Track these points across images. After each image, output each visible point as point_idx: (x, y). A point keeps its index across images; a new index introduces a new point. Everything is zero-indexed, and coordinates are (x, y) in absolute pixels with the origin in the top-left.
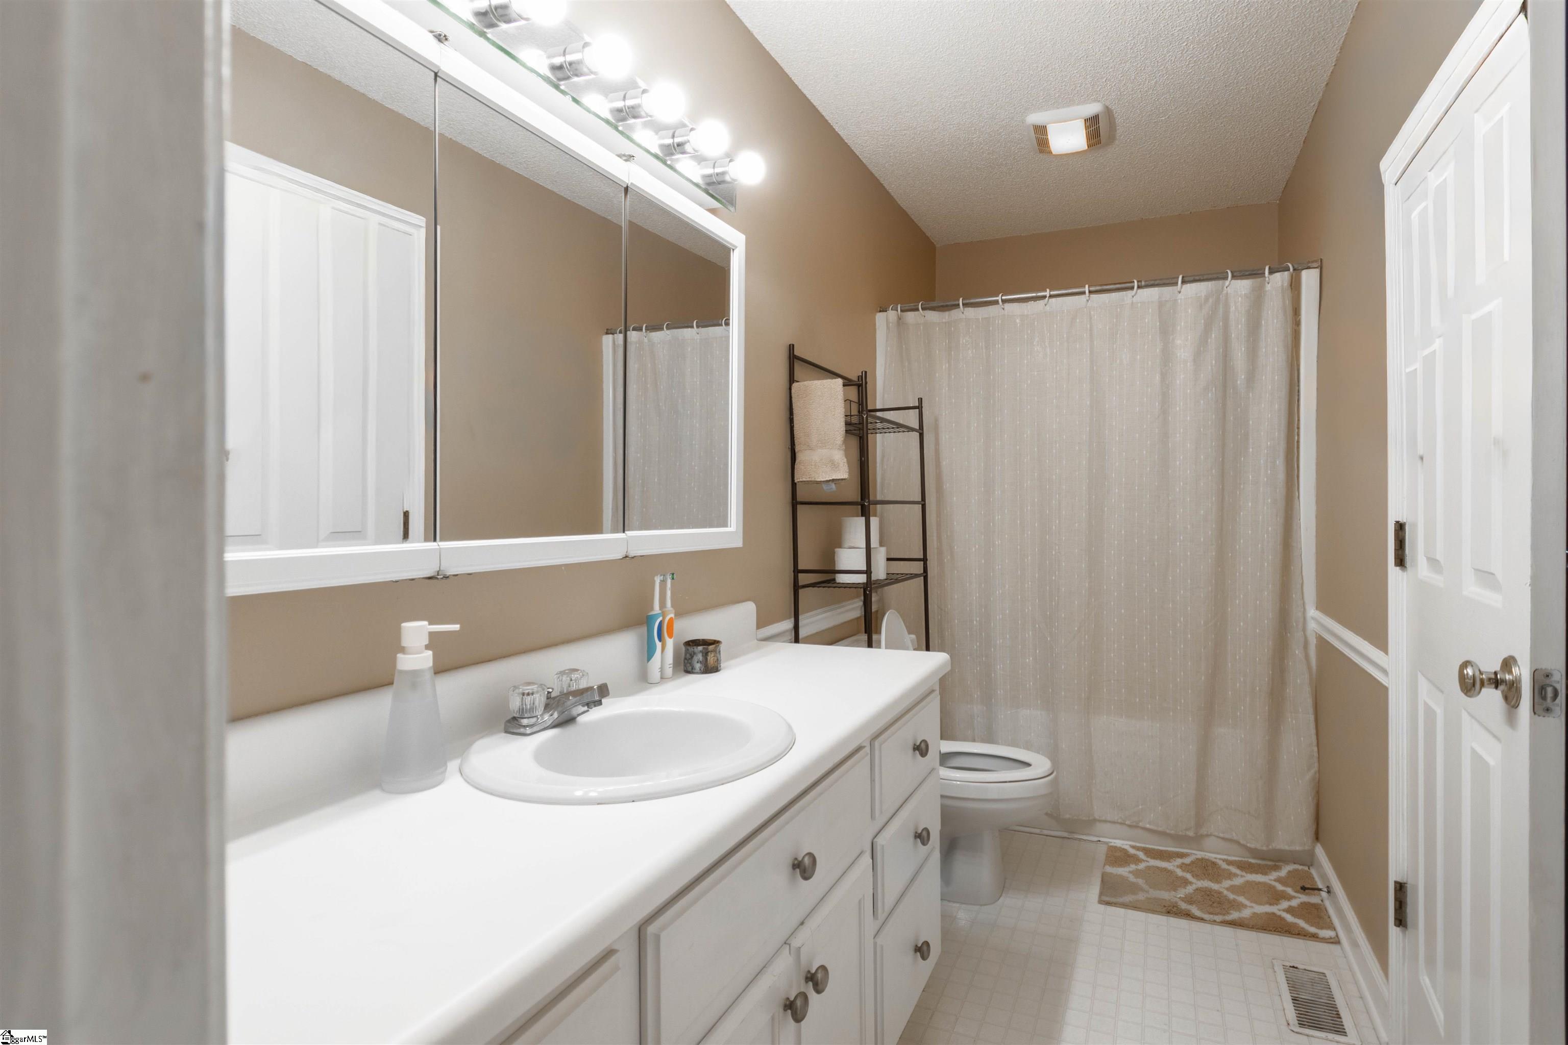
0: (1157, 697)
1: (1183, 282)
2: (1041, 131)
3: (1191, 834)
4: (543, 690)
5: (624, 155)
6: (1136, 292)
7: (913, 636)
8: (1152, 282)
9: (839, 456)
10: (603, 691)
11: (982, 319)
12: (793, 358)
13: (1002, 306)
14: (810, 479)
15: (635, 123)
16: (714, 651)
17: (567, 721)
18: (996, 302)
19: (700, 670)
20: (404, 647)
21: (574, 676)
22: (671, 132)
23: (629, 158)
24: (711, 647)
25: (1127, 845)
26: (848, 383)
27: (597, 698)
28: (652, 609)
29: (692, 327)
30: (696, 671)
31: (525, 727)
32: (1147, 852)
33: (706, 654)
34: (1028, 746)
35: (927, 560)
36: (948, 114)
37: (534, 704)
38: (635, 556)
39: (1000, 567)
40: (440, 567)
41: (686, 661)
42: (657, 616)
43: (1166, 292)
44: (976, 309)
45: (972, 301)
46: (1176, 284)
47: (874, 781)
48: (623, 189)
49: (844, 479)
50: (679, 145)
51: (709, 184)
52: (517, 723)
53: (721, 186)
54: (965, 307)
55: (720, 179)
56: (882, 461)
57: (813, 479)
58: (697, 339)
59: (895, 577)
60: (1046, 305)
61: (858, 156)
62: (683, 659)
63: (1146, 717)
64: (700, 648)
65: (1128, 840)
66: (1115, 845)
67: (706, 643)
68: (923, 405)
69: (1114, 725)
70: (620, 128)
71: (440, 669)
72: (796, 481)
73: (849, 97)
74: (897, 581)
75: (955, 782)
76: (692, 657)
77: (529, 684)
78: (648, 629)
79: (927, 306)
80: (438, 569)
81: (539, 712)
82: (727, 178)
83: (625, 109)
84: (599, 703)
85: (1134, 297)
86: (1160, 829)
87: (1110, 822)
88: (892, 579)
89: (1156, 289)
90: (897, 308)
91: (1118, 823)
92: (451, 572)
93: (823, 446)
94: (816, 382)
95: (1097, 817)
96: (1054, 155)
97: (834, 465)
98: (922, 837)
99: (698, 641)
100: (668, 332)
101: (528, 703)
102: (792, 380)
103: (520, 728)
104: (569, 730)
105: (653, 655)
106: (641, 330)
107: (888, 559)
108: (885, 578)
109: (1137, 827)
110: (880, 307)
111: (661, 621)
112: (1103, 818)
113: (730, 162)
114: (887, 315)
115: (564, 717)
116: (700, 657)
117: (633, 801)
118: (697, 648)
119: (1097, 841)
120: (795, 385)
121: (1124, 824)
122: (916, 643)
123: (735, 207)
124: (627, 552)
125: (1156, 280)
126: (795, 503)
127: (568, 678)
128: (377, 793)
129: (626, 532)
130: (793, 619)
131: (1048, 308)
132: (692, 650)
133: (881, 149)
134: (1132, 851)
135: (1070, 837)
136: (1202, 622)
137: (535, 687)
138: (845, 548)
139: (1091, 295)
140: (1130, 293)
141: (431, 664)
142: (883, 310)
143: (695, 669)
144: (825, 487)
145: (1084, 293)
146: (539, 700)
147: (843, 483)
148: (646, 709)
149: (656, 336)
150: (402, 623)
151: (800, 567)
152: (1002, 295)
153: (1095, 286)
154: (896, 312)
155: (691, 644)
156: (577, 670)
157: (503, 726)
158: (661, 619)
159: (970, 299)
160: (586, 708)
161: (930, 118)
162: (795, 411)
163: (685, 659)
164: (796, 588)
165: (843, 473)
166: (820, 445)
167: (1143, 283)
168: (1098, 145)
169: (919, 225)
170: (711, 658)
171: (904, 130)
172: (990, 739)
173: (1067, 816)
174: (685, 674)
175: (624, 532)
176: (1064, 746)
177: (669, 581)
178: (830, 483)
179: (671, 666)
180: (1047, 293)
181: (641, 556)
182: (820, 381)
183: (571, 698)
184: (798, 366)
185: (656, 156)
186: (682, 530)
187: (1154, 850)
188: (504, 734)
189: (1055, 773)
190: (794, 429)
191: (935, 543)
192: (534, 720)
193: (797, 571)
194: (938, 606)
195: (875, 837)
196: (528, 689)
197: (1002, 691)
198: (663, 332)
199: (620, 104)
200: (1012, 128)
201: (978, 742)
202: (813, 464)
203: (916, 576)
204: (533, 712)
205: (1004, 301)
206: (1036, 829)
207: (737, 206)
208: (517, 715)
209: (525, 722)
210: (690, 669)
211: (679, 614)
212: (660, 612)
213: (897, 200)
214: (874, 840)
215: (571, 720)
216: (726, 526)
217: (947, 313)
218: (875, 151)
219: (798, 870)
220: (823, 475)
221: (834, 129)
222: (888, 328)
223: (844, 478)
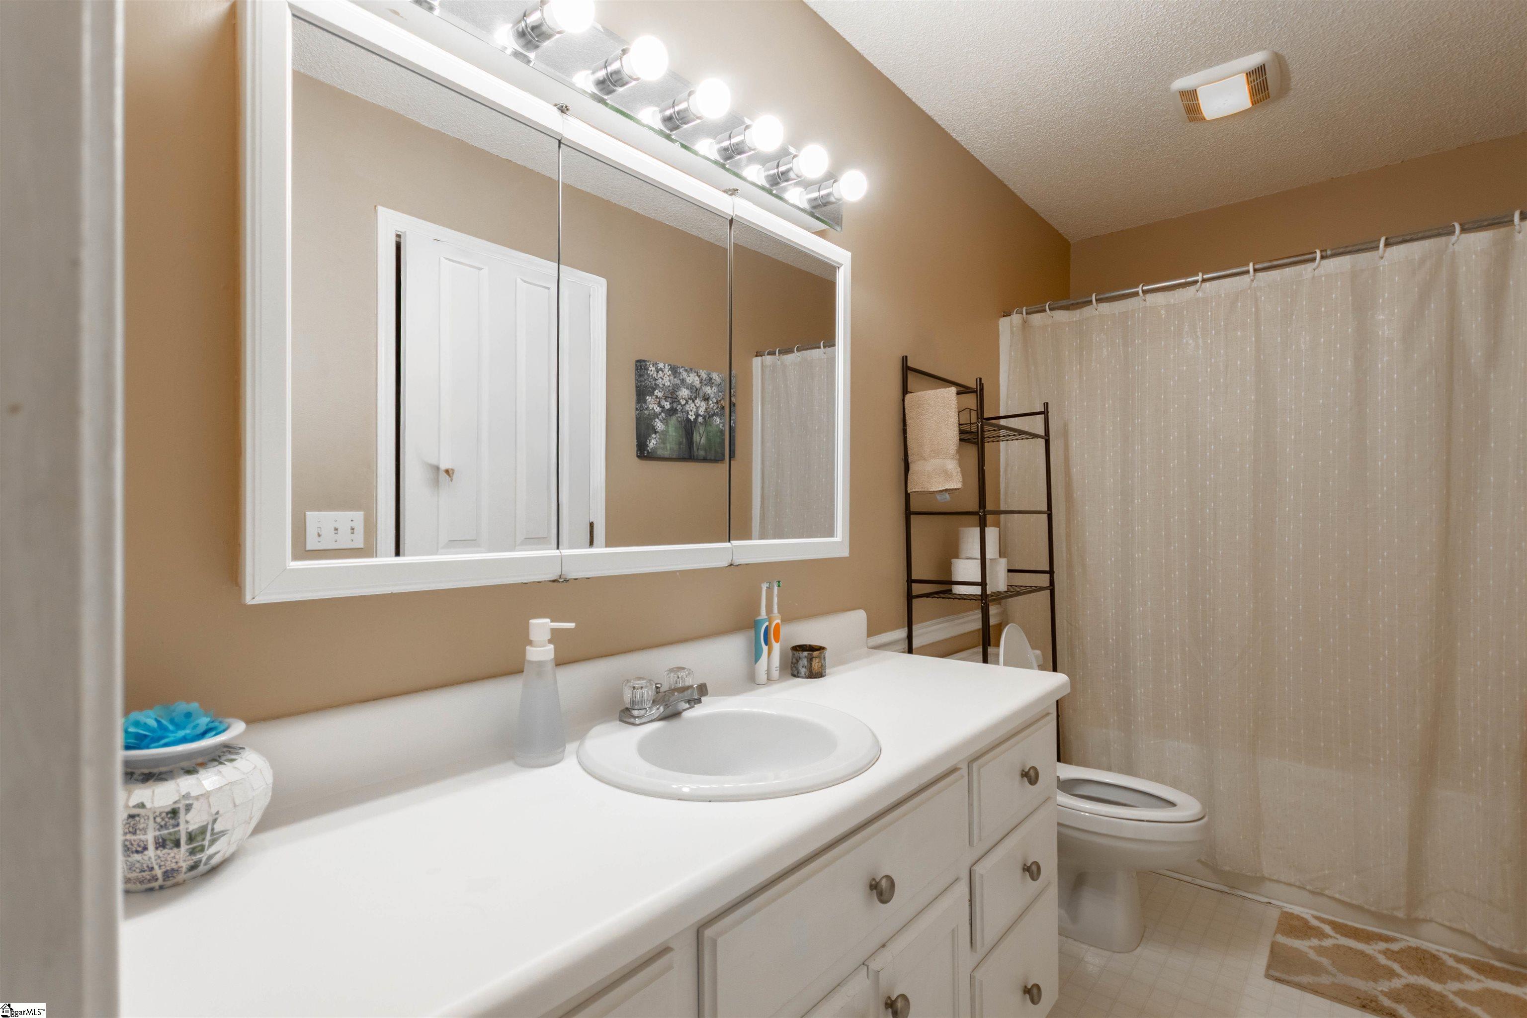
0: (1351, 744)
1: (1387, 245)
2: (1190, 97)
3: (1400, 914)
4: (651, 685)
5: (730, 190)
6: (1319, 264)
7: (1038, 652)
8: (1341, 250)
9: (952, 465)
10: (703, 690)
11: (1119, 313)
12: (906, 369)
13: (1143, 298)
14: (923, 490)
15: (739, 159)
16: (819, 657)
17: (673, 715)
18: (1136, 294)
19: (805, 674)
20: (531, 641)
21: (682, 674)
22: (775, 163)
23: (733, 192)
24: (816, 653)
25: (1307, 913)
26: (963, 390)
27: (696, 697)
28: (759, 614)
29: (819, 347)
30: (801, 675)
31: (635, 717)
32: (1336, 926)
33: (810, 660)
34: (1175, 784)
35: (1053, 572)
36: (1077, 98)
37: (642, 697)
38: (740, 565)
39: (1140, 582)
40: (561, 572)
41: (793, 665)
42: (763, 621)
43: (1363, 259)
44: (1112, 303)
45: (1107, 295)
46: (1377, 248)
47: (972, 805)
48: (728, 221)
49: (958, 489)
50: (783, 173)
51: (814, 207)
52: (629, 713)
53: (829, 208)
54: (1099, 303)
55: (824, 201)
56: (1006, 470)
57: (926, 490)
58: (824, 359)
59: (1017, 589)
60: (1197, 291)
61: (978, 160)
62: (790, 663)
63: (1334, 766)
64: (805, 653)
65: (1310, 908)
66: (1291, 911)
67: (811, 649)
68: (1049, 410)
69: (1289, 770)
70: (727, 166)
71: (561, 662)
72: (909, 492)
73: (965, 100)
74: (1019, 594)
75: (1082, 813)
76: (798, 662)
77: (640, 678)
78: (755, 634)
79: (1056, 305)
80: (560, 574)
81: (647, 704)
82: (832, 199)
83: (731, 147)
84: (699, 701)
85: (1316, 270)
86: (1354, 902)
87: (1285, 883)
88: (1014, 592)
89: (1347, 258)
90: (1022, 311)
91: (1295, 886)
92: (572, 575)
93: (937, 456)
94: (930, 392)
95: (1266, 875)
96: (1209, 121)
97: (947, 475)
98: (1032, 870)
99: (805, 646)
100: (798, 354)
101: (638, 696)
102: (905, 391)
103: (630, 718)
104: (674, 724)
105: (759, 659)
106: (775, 354)
107: (1009, 571)
108: (1006, 590)
109: (1321, 894)
110: (1004, 312)
111: (767, 627)
112: (1275, 878)
113: (834, 182)
114: (1011, 319)
115: (670, 710)
116: (805, 662)
117: (710, 801)
118: (802, 653)
119: (1267, 903)
120: (908, 396)
121: (1304, 889)
122: (1041, 658)
123: (841, 227)
124: (732, 560)
125: (1346, 247)
126: (909, 513)
127: (676, 676)
128: (510, 764)
129: (731, 542)
130: (906, 628)
131: (1200, 294)
132: (798, 654)
133: (1003, 149)
134: (1315, 923)
135: (1230, 892)
136: (1417, 658)
137: (643, 682)
138: (960, 559)
139: (1257, 274)
140: (1310, 266)
141: (552, 656)
142: (1007, 314)
143: (800, 673)
144: (939, 497)
145: (1248, 272)
146: (648, 693)
147: (957, 493)
148: (746, 709)
149: (789, 358)
150: (530, 619)
151: (913, 577)
152: (1143, 285)
153: (1263, 262)
154: (1021, 315)
155: (798, 648)
156: (683, 669)
157: (618, 715)
158: (767, 623)
159: (1104, 293)
160: (687, 706)
161: (1055, 106)
162: (908, 422)
163: (792, 663)
164: (910, 597)
165: (956, 483)
166: (934, 455)
167: (1329, 252)
168: (1266, 100)
169: (1050, 222)
170: (816, 664)
171: (1027, 124)
172: (1129, 770)
173: (1227, 868)
174: (791, 676)
175: (729, 541)
176: (1221, 787)
177: (776, 588)
178: (944, 493)
179: (778, 669)
180: (1199, 278)
181: (746, 564)
182: (933, 391)
183: (676, 694)
184: (911, 377)
185: (763, 188)
186: (812, 539)
187: (1346, 926)
188: (618, 722)
189: (1205, 819)
190: (908, 439)
191: (1064, 555)
192: (643, 711)
193: (910, 581)
194: (1067, 622)
195: (973, 865)
196: (638, 684)
197: (1143, 718)
198: (793, 354)
199: (726, 144)
200: (1153, 100)
201: (1115, 772)
202: (926, 474)
203: (1041, 589)
204: (642, 704)
205: (1144, 292)
206: (1185, 876)
207: (843, 225)
208: (629, 706)
209: (635, 713)
210: (795, 673)
211: (786, 620)
212: (766, 617)
213: (1024, 200)
214: (972, 868)
215: (676, 715)
216: (833, 536)
217: (1078, 311)
218: (996, 152)
219: (875, 891)
220: (937, 485)
221: (951, 136)
222: (1012, 333)
223: (958, 487)
